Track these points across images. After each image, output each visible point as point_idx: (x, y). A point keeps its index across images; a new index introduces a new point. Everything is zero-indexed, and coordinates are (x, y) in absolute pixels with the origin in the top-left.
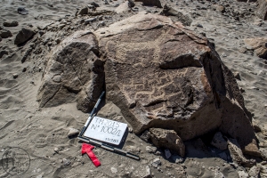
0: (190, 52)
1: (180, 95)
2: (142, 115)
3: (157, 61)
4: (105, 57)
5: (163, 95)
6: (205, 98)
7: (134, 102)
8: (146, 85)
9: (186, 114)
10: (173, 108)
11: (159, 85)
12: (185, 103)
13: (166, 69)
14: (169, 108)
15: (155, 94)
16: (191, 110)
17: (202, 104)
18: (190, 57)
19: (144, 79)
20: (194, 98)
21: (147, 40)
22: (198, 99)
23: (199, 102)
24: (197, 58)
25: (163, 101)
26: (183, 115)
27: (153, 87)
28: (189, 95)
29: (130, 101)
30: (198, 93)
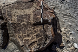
0: (47, 18)
1: (42, 38)
2: (27, 50)
3: (32, 21)
4: (6, 20)
5: (36, 38)
6: (52, 39)
7: (23, 44)
8: (28, 34)
9: (44, 45)
10: (40, 44)
11: (33, 34)
12: (44, 41)
13: (36, 25)
14: (38, 44)
15: (32, 39)
16: (46, 43)
17: (50, 40)
18: (47, 21)
19: (27, 31)
20: (48, 38)
21: (26, 8)
22: (49, 39)
23: (49, 40)
24: (50, 21)
25: (35, 42)
26: (43, 46)
27: (31, 35)
28: (46, 38)
29: (21, 44)
30: (49, 37)
